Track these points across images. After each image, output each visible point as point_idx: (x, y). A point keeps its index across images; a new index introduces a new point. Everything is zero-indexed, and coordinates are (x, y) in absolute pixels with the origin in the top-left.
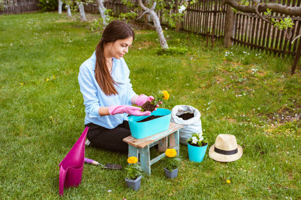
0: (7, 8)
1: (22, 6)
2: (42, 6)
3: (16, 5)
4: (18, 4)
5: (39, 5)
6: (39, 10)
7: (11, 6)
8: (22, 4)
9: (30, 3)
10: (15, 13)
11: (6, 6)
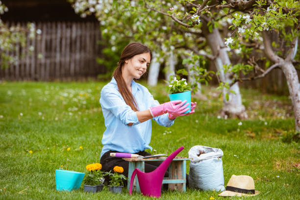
0: (17, 63)
1: (55, 64)
2: (108, 64)
3: (41, 56)
4: (46, 57)
5: (100, 61)
6: (100, 76)
7: (28, 61)
8: (58, 58)
9: (78, 56)
10: (36, 80)
11: (14, 60)
